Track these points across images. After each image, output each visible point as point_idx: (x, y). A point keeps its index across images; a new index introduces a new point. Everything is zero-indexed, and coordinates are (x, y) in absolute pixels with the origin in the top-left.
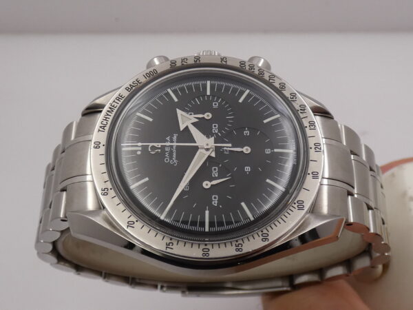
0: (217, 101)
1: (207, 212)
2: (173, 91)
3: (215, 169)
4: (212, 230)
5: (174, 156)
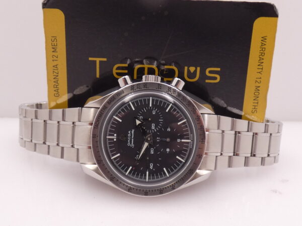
0: (155, 110)
1: (147, 173)
2: (132, 103)
3: (152, 150)
4: (150, 180)
5: (132, 142)
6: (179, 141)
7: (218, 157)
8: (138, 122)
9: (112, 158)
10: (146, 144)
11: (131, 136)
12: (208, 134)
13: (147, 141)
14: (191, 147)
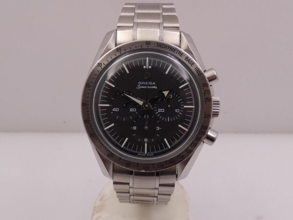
0: (180, 112)
1: (108, 105)
3: (134, 110)
4: (99, 108)
5: (143, 87)
7: (127, 185)
8: (166, 93)
10: (141, 103)
11: (150, 86)
13: (144, 104)
14: (138, 154)
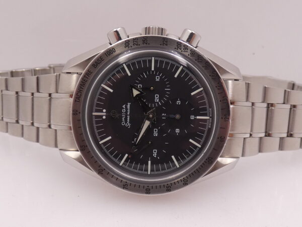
0: (159, 75)
1: (149, 162)
2: (127, 66)
3: (156, 131)
4: (153, 173)
5: (128, 120)
6: (192, 117)
7: (247, 140)
8: (136, 93)
9: (101, 143)
10: (147, 123)
11: (127, 112)
12: (233, 108)
13: (149, 119)
14: (210, 127)
